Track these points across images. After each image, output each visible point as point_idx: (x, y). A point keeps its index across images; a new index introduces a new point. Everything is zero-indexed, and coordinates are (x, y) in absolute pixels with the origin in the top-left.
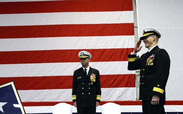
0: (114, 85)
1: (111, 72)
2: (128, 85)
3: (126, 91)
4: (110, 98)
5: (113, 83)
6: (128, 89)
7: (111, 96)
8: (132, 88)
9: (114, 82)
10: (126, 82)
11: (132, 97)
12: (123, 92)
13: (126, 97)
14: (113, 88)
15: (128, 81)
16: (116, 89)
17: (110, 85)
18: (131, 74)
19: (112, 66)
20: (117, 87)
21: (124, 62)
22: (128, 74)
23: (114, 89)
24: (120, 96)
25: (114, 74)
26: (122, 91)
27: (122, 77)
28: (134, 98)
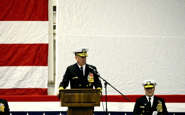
0: (12, 62)
1: (7, 39)
2: (36, 62)
3: (32, 73)
4: (4, 84)
5: (10, 59)
6: (36, 69)
7: (7, 80)
8: (41, 68)
9: (12, 56)
10: (32, 57)
11: (42, 82)
12: (27, 74)
13: (31, 82)
14: (11, 67)
15: (36, 54)
16: (15, 69)
17: (6, 62)
18: (41, 43)
19: (9, 30)
20: (18, 66)
21: (30, 22)
22: (37, 44)
23: (12, 69)
24: (21, 79)
25: (13, 43)
26: (25, 73)
27: (27, 47)
28: (44, 83)
